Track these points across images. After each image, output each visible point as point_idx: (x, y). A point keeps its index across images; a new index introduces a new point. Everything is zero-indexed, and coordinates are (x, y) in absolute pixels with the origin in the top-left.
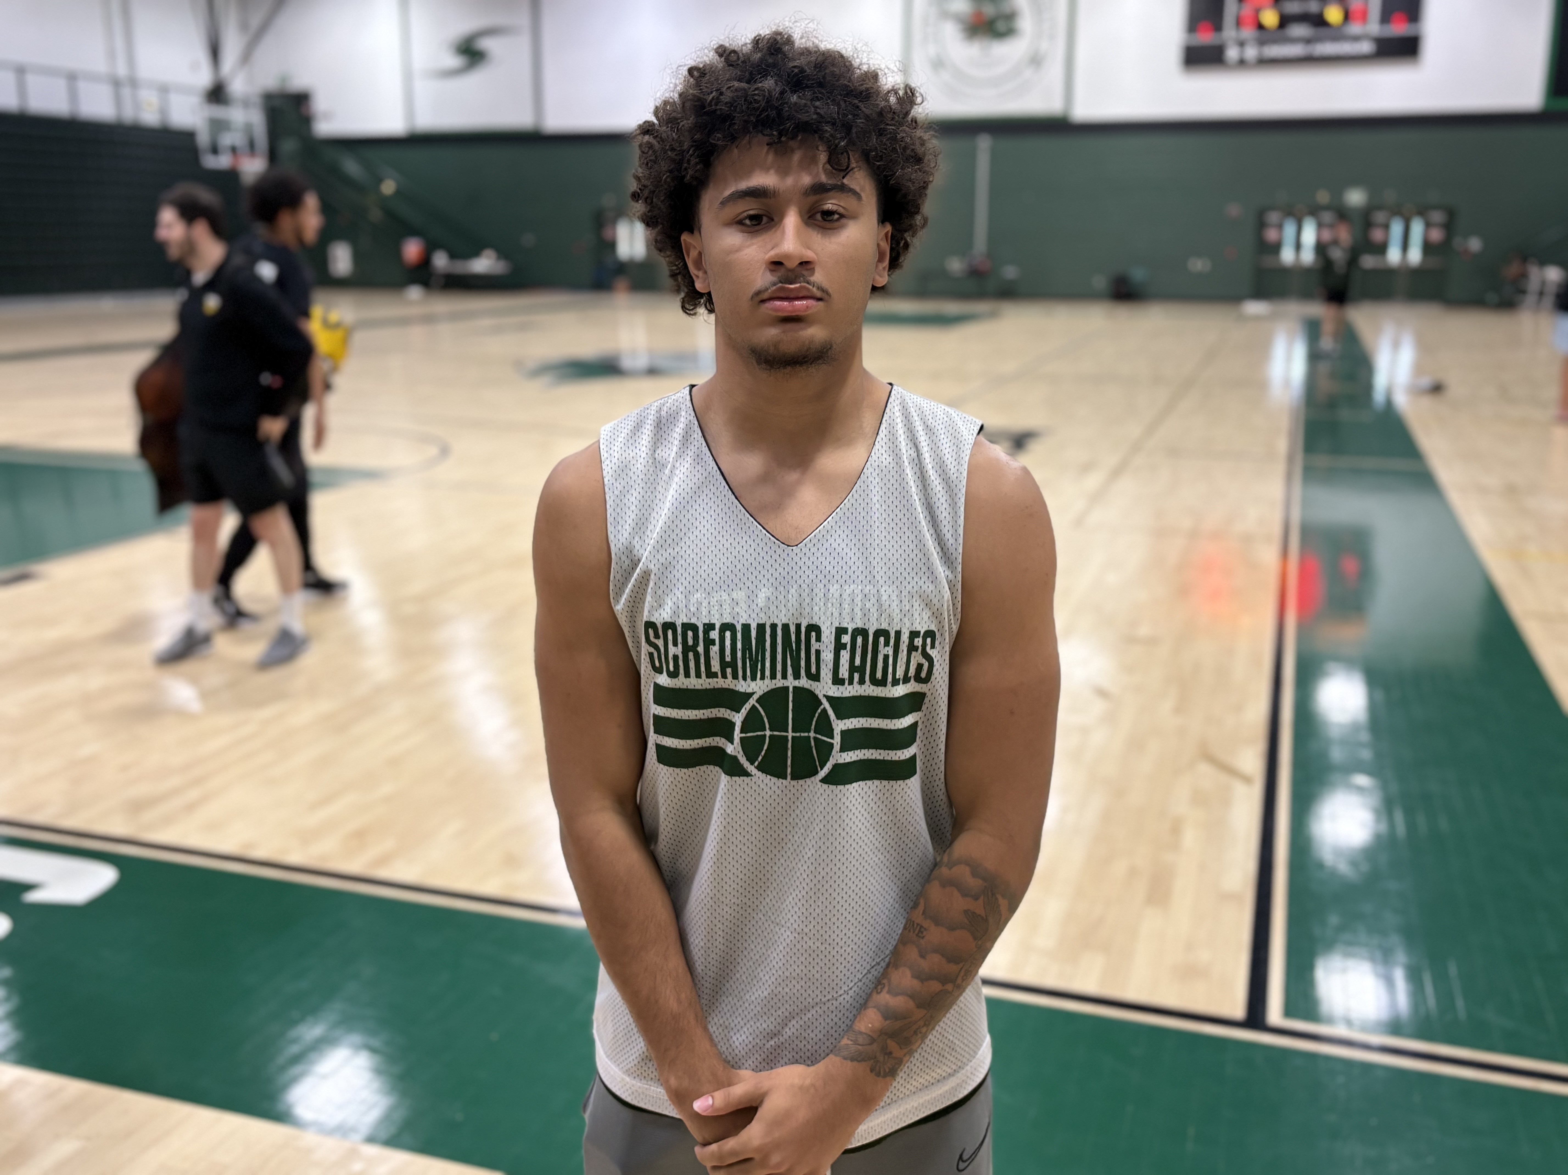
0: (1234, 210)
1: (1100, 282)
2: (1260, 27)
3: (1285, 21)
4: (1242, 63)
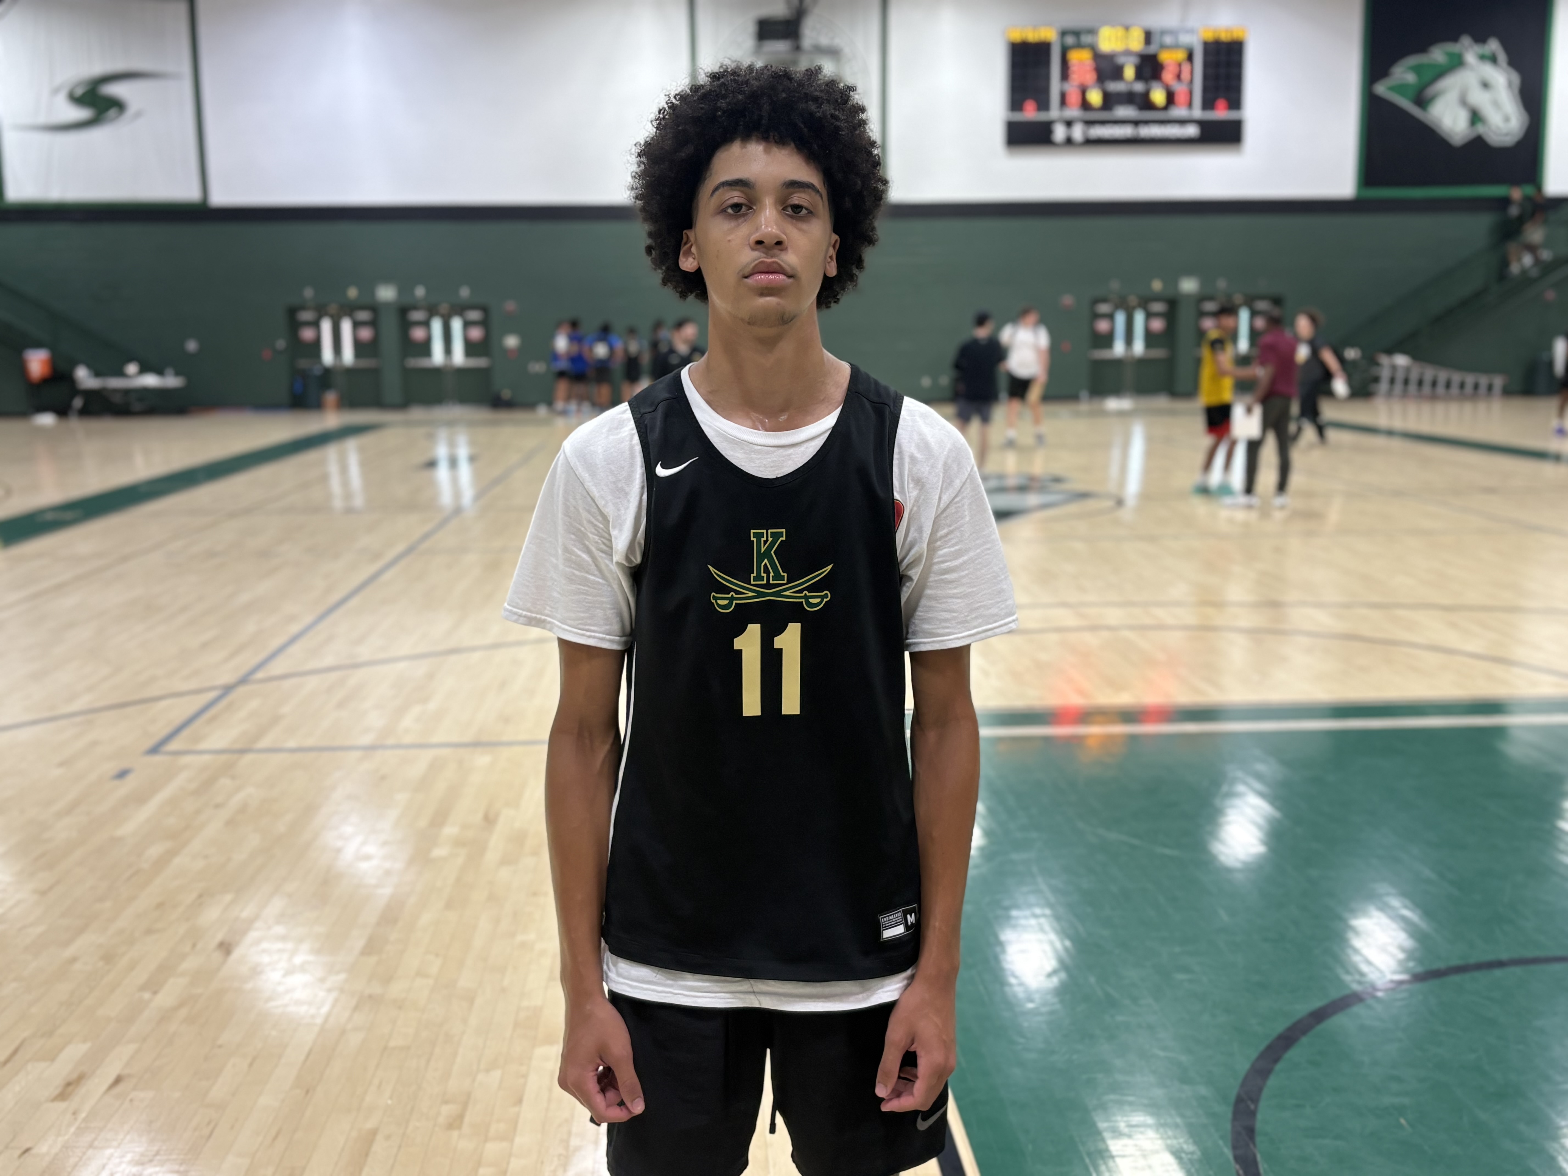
0: (1068, 300)
2: (1086, 106)
3: (1109, 101)
4: (1069, 141)
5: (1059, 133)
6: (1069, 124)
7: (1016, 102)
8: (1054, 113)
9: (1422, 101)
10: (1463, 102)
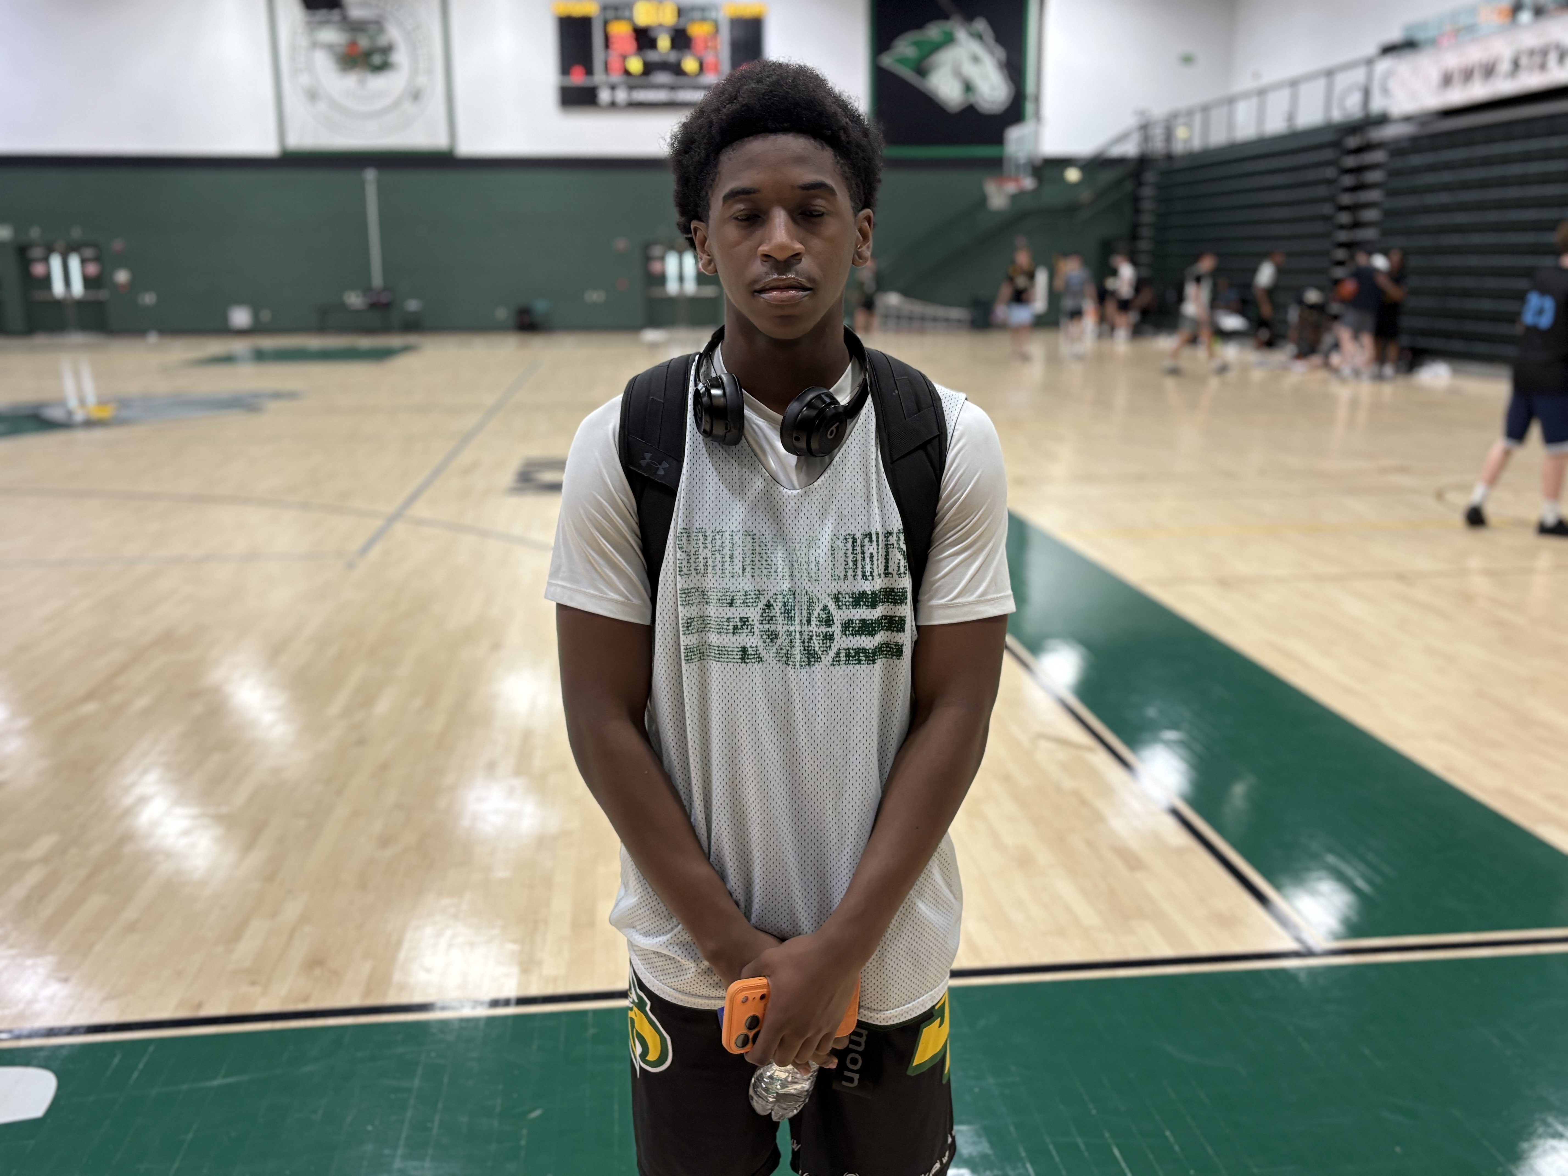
0: (621, 244)
1: (502, 314)
2: (627, 73)
3: (649, 69)
4: (613, 105)
5: (604, 96)
6: (613, 88)
7: (565, 69)
8: (599, 77)
9: (922, 71)
10: (957, 73)
